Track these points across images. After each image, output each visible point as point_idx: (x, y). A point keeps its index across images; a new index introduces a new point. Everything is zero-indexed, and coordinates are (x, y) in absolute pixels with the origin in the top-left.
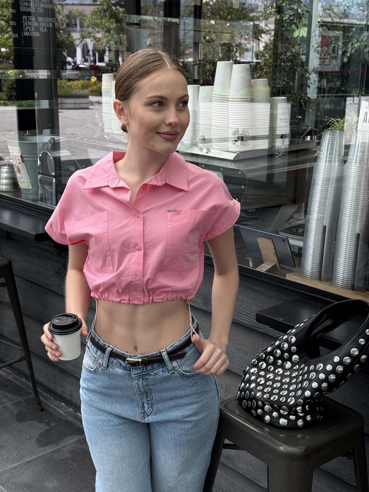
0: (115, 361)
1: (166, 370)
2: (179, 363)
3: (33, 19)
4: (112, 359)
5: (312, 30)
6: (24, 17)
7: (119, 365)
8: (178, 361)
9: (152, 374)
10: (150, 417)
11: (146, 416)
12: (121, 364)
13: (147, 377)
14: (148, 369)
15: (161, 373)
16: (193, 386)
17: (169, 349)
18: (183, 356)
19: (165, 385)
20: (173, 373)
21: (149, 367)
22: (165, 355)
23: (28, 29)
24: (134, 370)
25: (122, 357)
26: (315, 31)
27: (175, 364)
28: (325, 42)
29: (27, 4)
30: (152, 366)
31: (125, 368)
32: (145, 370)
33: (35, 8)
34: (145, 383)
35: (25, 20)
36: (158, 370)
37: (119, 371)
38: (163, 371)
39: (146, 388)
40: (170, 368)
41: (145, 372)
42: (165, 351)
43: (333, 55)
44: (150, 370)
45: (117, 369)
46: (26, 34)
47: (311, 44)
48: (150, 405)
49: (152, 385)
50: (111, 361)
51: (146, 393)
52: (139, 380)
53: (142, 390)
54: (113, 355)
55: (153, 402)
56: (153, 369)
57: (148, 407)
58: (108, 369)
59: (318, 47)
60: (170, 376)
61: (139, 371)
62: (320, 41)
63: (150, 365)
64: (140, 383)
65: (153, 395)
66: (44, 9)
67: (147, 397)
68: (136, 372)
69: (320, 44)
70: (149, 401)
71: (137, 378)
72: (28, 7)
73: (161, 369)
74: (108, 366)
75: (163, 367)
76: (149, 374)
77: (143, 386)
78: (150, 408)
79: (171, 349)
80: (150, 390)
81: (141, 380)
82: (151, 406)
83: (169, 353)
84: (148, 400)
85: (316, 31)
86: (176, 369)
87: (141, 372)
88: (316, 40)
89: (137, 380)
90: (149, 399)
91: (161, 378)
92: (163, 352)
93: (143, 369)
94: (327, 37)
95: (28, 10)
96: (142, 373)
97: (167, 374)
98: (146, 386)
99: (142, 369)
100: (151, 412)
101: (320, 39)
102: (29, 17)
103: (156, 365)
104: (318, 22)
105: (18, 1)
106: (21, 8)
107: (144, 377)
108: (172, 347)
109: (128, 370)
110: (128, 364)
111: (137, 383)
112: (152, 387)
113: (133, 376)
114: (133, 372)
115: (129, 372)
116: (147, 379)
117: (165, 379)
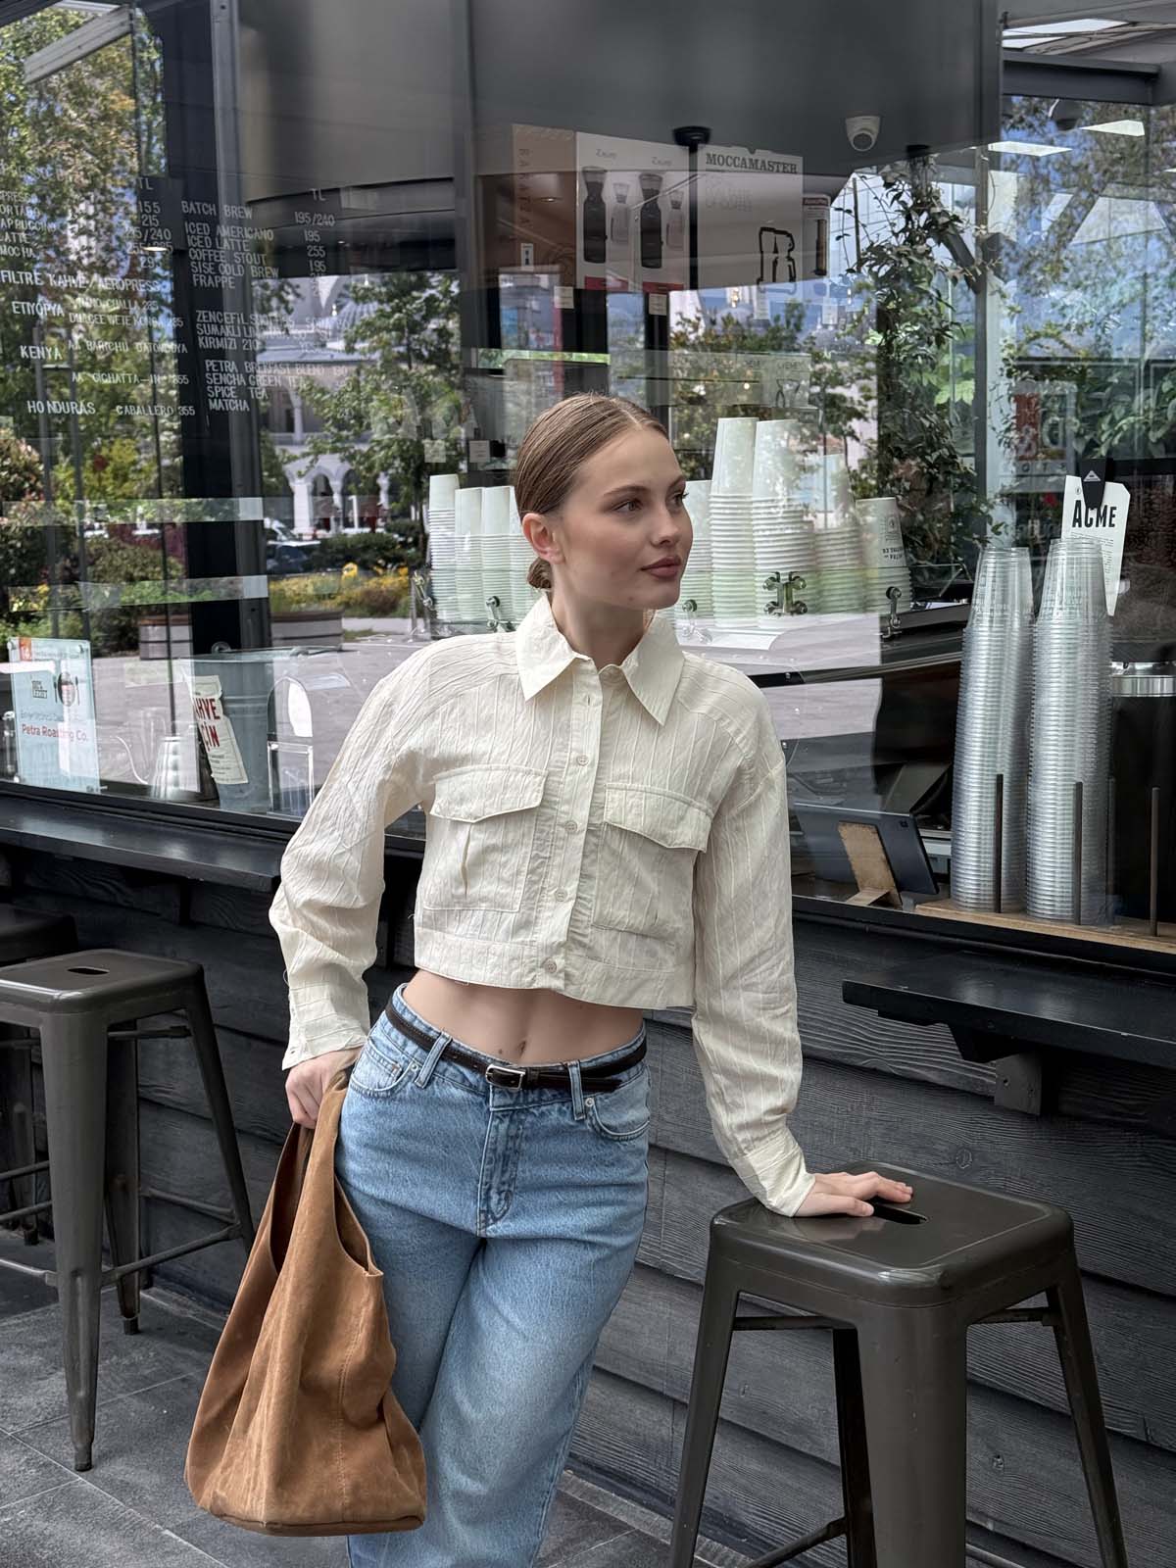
0: (451, 1069)
1: (568, 1112)
2: (599, 1102)
3: (230, 366)
4: (444, 1065)
5: (990, 385)
6: (210, 363)
7: (459, 1079)
8: (599, 1096)
9: (535, 1111)
10: (499, 1224)
11: (491, 1221)
12: (465, 1078)
13: (523, 1117)
14: (530, 1100)
15: (555, 1115)
16: (613, 1164)
17: (587, 1062)
18: (612, 1086)
19: (554, 1147)
20: (582, 1121)
21: (533, 1096)
22: (574, 1073)
23: (220, 394)
24: (497, 1096)
25: (474, 1063)
26: (996, 386)
27: (590, 1102)
28: (1028, 412)
29: (214, 329)
30: (541, 1094)
31: (472, 1089)
32: (521, 1099)
33: (237, 339)
34: (513, 1132)
35: (211, 371)
36: (549, 1107)
37: (458, 1093)
38: (560, 1110)
39: (510, 1144)
40: (578, 1107)
41: (521, 1105)
42: (576, 1065)
43: (1054, 448)
44: (533, 1102)
45: (453, 1090)
46: (214, 405)
47: (988, 422)
48: (503, 1195)
49: (527, 1138)
50: (440, 1069)
51: (505, 1158)
52: (501, 1121)
53: (500, 1149)
54: (450, 1054)
55: (512, 1189)
56: (539, 1103)
57: (500, 1200)
58: (429, 1088)
59: (1008, 430)
60: (572, 1127)
61: (509, 1101)
62: (1013, 414)
63: (536, 1092)
64: (503, 1128)
65: (520, 1169)
67: (503, 1172)
68: (502, 1101)
69: (1014, 421)
70: (504, 1183)
71: (499, 1114)
72: (219, 338)
73: (557, 1106)
74: (430, 1082)
75: (563, 1103)
76: (526, 1111)
77: (508, 1136)
78: (503, 1202)
79: (590, 1065)
80: (516, 1152)
81: (507, 1121)
82: (506, 1198)
83: (584, 1073)
84: (504, 1179)
85: (1000, 388)
86: (591, 1113)
87: (511, 1102)
88: (1000, 412)
89: (498, 1121)
90: (507, 1175)
91: (553, 1126)
92: (572, 1066)
93: (519, 1096)
94: (1033, 401)
95: (219, 345)
96: (514, 1105)
97: (567, 1121)
98: (513, 1137)
99: (515, 1096)
100: (505, 1213)
101: (1014, 406)
102: (221, 362)
103: (548, 1093)
104: (1005, 360)
105: (193, 322)
106: (200, 340)
107: (515, 1117)
108: (594, 1063)
109: (478, 1095)
110: (489, 1078)
111: (497, 1128)
112: (523, 1145)
113: (492, 1109)
114: (495, 1101)
115: (480, 1099)
116: (521, 1122)
117: (559, 1132)
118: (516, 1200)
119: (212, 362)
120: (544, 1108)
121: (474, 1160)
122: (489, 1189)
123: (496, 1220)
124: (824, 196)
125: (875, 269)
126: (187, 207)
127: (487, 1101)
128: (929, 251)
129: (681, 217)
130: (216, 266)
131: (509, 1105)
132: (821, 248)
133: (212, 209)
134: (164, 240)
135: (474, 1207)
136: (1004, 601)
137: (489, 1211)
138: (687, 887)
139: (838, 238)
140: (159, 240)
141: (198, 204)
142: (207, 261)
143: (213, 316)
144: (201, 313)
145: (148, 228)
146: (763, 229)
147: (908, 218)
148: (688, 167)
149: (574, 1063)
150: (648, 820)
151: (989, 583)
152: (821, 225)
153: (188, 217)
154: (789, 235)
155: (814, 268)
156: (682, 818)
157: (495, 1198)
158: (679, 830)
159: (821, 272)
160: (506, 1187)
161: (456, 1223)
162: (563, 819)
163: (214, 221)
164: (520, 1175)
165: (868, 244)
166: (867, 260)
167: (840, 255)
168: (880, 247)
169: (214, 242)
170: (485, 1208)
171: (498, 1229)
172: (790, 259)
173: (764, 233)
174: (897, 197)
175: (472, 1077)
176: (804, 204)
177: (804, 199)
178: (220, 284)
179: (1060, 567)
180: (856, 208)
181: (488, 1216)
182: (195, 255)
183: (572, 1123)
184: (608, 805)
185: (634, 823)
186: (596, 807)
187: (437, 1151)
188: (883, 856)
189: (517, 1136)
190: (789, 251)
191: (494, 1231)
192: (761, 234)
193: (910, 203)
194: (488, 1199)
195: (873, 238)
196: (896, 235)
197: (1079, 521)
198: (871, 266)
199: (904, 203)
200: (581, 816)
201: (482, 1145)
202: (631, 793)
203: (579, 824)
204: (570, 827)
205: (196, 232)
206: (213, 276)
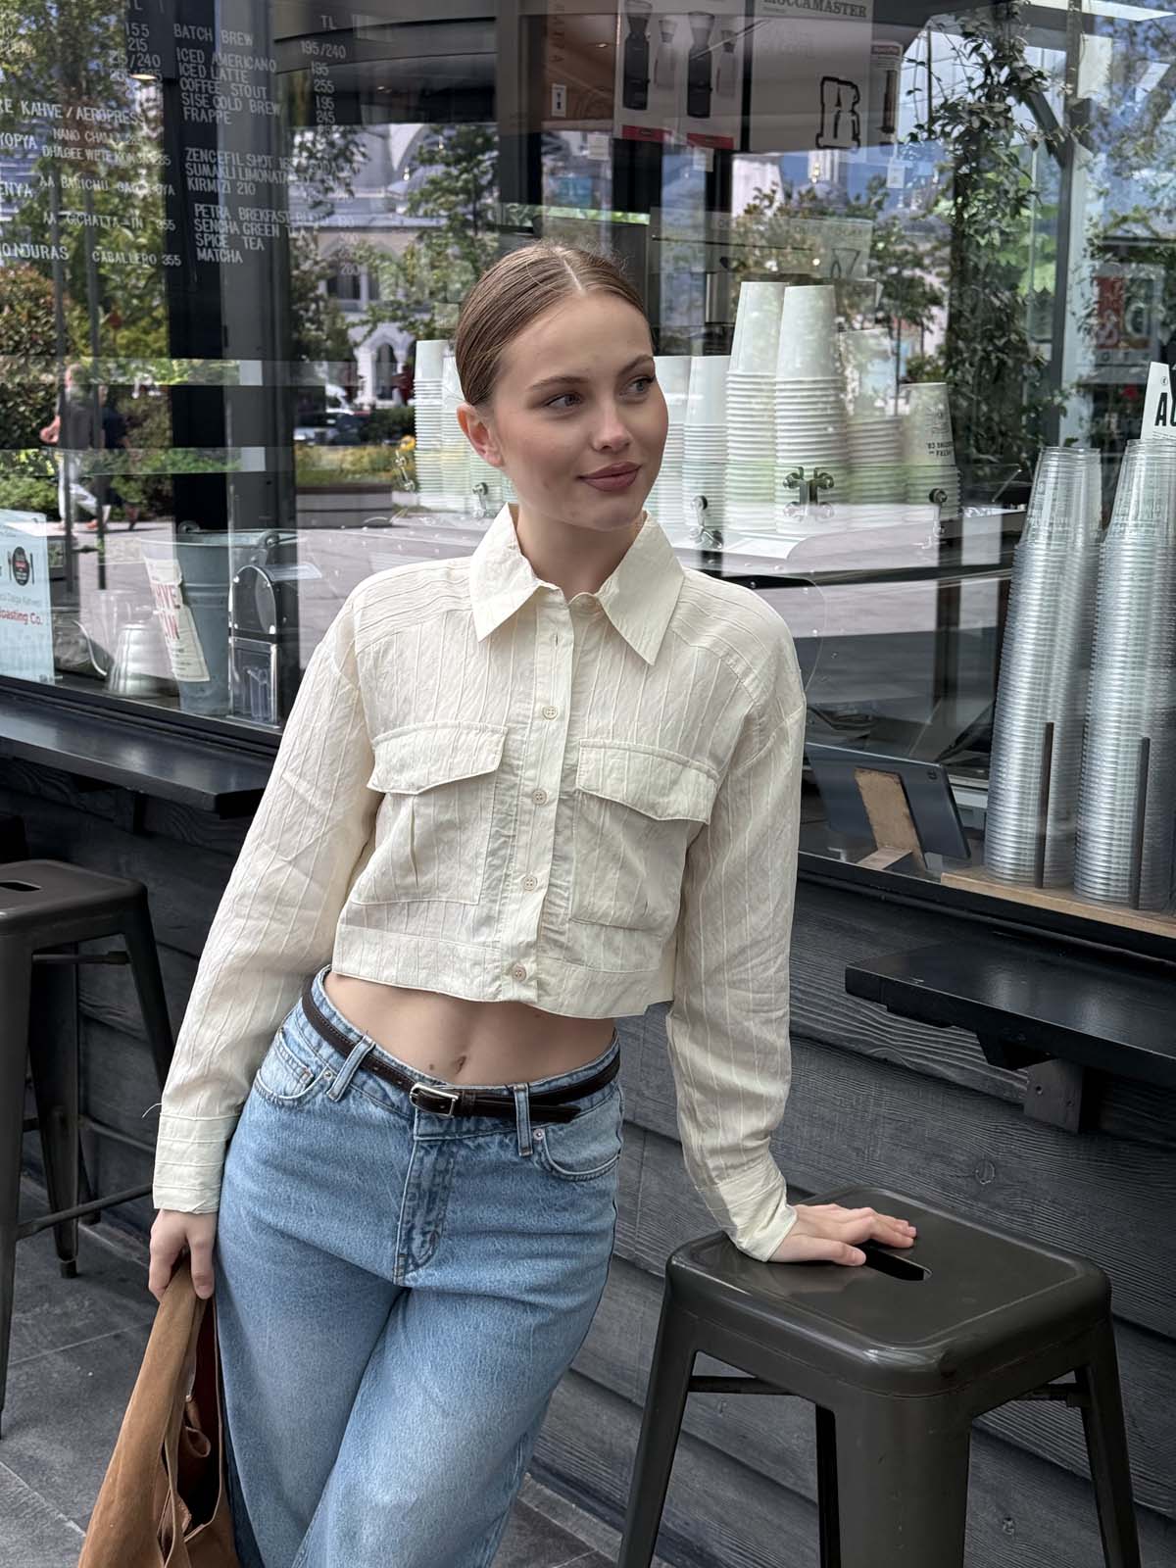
0: (371, 1082)
1: (512, 1145)
2: (549, 1134)
3: (223, 211)
4: (363, 1077)
5: (1072, 265)
6: (200, 208)
7: (379, 1096)
8: (551, 1126)
9: (470, 1144)
10: (421, 1271)
11: (411, 1268)
12: (386, 1097)
13: (455, 1150)
14: (465, 1129)
15: (494, 1148)
17: (538, 1086)
18: (567, 1116)
19: (491, 1184)
20: (528, 1157)
21: (467, 1125)
22: (521, 1099)
23: (210, 243)
24: (423, 1122)
25: (400, 1080)
26: (1078, 268)
27: (539, 1133)
28: (1111, 296)
29: (206, 170)
32: (453, 1129)
33: (230, 181)
34: (441, 1166)
35: (200, 217)
36: (488, 1139)
37: (377, 1112)
38: (501, 1144)
40: (524, 1140)
41: (452, 1135)
42: (524, 1090)
43: (1137, 336)
44: (468, 1132)
45: (373, 1109)
46: (204, 255)
47: (1068, 307)
48: (428, 1237)
49: (459, 1174)
50: (358, 1081)
51: (431, 1196)
52: (427, 1153)
53: (425, 1185)
54: (372, 1065)
55: (439, 1230)
56: (475, 1133)
57: (424, 1242)
58: (344, 1102)
59: (1089, 315)
60: (515, 1164)
61: (438, 1129)
62: (1095, 299)
63: (472, 1119)
64: (429, 1160)
65: (450, 1207)
66: (257, 184)
67: (429, 1211)
68: (429, 1130)
69: (1096, 306)
70: (429, 1223)
71: (425, 1145)
72: (211, 179)
73: (497, 1138)
74: (345, 1095)
75: (506, 1134)
76: (460, 1143)
77: (435, 1170)
78: (427, 1246)
79: (542, 1088)
80: (445, 1188)
81: (434, 1153)
82: (432, 1241)
83: (533, 1099)
84: (429, 1219)
85: (1083, 267)
86: (539, 1147)
87: (441, 1131)
88: (1081, 296)
89: (423, 1152)
90: (432, 1216)
91: (491, 1162)
92: (518, 1090)
93: (449, 1126)
94: (1117, 285)
95: (211, 187)
96: (443, 1134)
97: (508, 1156)
98: (441, 1172)
99: (445, 1123)
100: (429, 1258)
101: (1096, 290)
102: (212, 206)
103: (488, 1122)
104: (1090, 240)
105: (183, 161)
106: (190, 182)
107: (445, 1148)
108: (546, 1087)
109: (402, 1117)
110: (414, 1100)
111: (421, 1160)
112: (454, 1181)
113: (416, 1138)
114: (420, 1128)
115: (404, 1122)
116: (452, 1155)
117: (499, 1169)
118: (444, 1244)
119: (202, 206)
120: (481, 1140)
121: (393, 1192)
122: (412, 1228)
123: (417, 1266)
124: (896, 44)
125: (948, 129)
126: (181, 32)
127: (412, 1125)
128: (1009, 109)
129: (735, 61)
130: (210, 99)
131: (439, 1134)
132: (889, 104)
133: (207, 35)
134: (153, 67)
135: (392, 1248)
136: (1067, 513)
137: (410, 1254)
138: (677, 864)
139: (910, 92)
140: (146, 67)
141: (192, 28)
142: (200, 92)
143: (204, 155)
144: (191, 150)
145: (135, 53)
146: (826, 79)
147: (988, 73)
148: (743, 12)
149: (521, 1086)
150: (632, 787)
151: (1049, 493)
152: (891, 78)
153: (181, 42)
154: (855, 87)
155: (881, 125)
156: (674, 782)
157: (418, 1239)
158: (672, 797)
159: (889, 128)
160: (432, 1228)
161: (368, 1267)
162: (529, 787)
163: (209, 47)
164: (449, 1215)
165: (942, 100)
166: (940, 118)
167: (909, 113)
168: (955, 105)
169: (208, 69)
170: (405, 1251)
171: (416, 1278)
172: (853, 112)
173: (827, 83)
174: (976, 49)
175: (395, 1096)
176: (873, 52)
177: (873, 47)
178: (214, 119)
179: (1136, 474)
180: (929, 59)
181: (408, 1261)
182: (188, 84)
183: (515, 1159)
184: (582, 769)
185: (616, 789)
186: (569, 773)
187: (350, 1178)
188: (907, 811)
189: (447, 1171)
190: (854, 104)
191: (415, 1279)
192: (822, 84)
193: (990, 56)
194: (409, 1239)
195: (947, 92)
196: (973, 91)
197: (1164, 418)
198: (944, 126)
199: (983, 56)
200: (551, 782)
201: (404, 1175)
202: (610, 752)
203: (549, 793)
204: (538, 797)
205: (189, 61)
206: (206, 111)
